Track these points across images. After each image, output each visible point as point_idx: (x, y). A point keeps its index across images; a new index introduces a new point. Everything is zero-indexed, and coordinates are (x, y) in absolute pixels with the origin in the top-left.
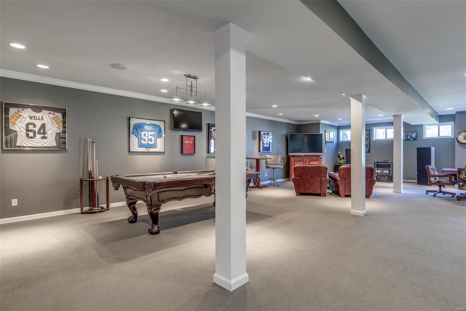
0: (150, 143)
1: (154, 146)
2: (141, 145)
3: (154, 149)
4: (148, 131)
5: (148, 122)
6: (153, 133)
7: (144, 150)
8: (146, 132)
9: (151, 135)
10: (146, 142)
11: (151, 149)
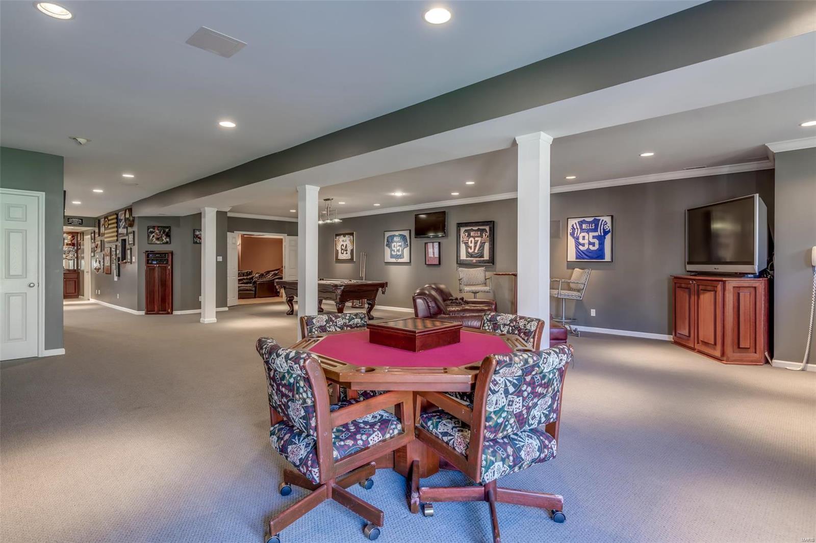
0: (398, 253)
1: (401, 256)
2: (392, 256)
3: (402, 259)
4: (397, 242)
5: (397, 233)
6: (400, 244)
7: (394, 260)
8: (395, 243)
9: (399, 246)
10: (395, 253)
11: (399, 260)
